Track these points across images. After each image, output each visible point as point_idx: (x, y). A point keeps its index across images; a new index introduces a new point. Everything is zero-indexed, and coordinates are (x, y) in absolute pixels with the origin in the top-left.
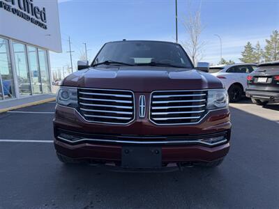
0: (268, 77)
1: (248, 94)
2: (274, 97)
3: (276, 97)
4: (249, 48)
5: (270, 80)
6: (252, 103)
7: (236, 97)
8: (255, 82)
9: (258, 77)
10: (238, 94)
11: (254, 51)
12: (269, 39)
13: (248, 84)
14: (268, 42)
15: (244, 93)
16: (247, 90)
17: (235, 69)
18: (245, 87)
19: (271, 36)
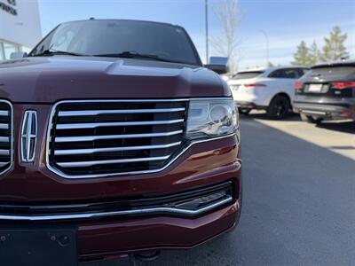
0: (324, 84)
1: (296, 108)
2: (331, 112)
3: (334, 112)
4: (303, 49)
5: (326, 87)
6: (301, 120)
7: (281, 113)
8: (305, 91)
9: (309, 84)
10: (283, 107)
11: (310, 52)
12: (329, 37)
13: (296, 94)
14: (327, 40)
15: (291, 107)
16: (295, 102)
17: (280, 73)
18: (293, 98)
19: (331, 33)
